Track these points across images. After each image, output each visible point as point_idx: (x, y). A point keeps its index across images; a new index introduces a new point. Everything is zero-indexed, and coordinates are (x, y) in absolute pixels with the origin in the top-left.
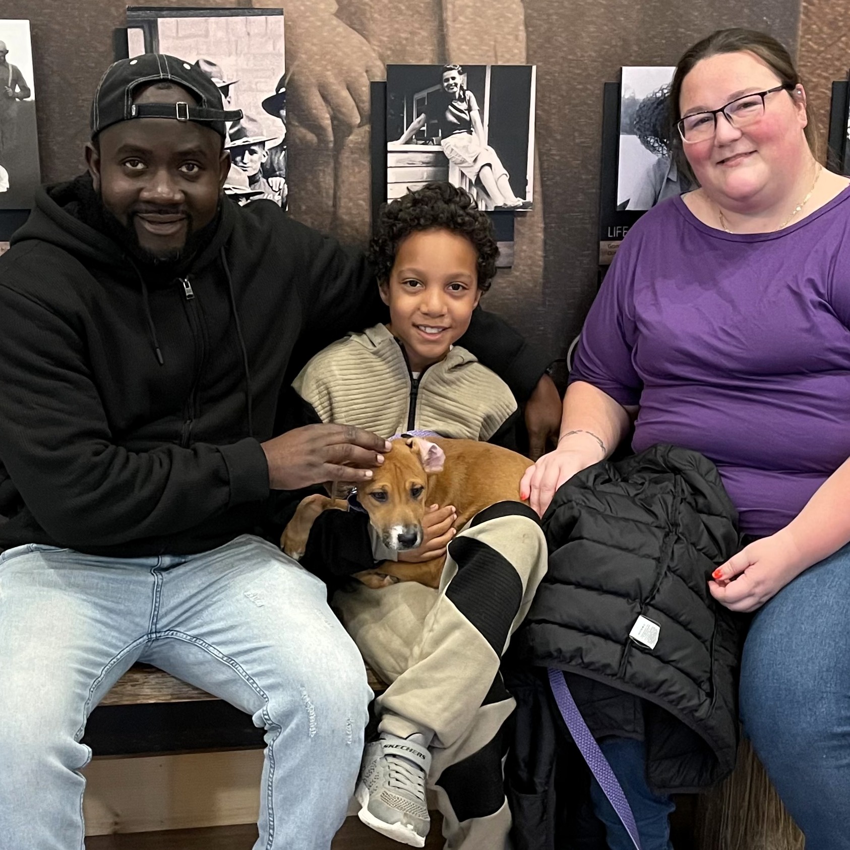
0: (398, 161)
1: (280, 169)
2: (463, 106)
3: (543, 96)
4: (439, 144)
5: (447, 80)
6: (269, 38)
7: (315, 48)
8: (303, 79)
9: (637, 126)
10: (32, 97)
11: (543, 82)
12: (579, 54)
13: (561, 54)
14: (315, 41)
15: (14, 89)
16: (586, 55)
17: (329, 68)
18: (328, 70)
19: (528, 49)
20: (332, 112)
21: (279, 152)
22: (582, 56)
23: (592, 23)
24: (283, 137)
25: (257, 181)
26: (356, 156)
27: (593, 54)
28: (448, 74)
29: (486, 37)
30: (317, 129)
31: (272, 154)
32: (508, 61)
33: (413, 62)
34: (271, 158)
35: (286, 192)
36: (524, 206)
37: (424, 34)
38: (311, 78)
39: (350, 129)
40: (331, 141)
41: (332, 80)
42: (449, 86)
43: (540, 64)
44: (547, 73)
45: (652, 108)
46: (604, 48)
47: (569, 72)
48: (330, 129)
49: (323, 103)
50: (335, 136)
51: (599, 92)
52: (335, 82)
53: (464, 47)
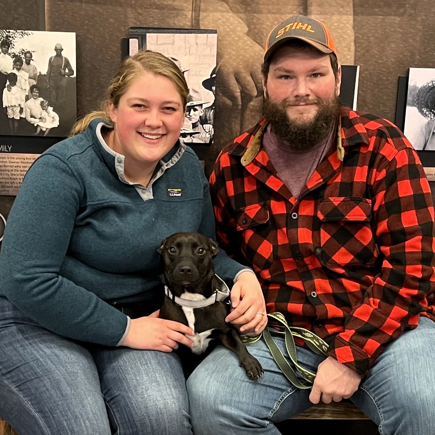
1: (210, 120)
3: (363, 83)
6: (208, 46)
7: (234, 52)
8: (226, 70)
9: (417, 102)
10: (75, 75)
11: (363, 75)
12: (385, 60)
14: (234, 48)
15: (65, 70)
16: (389, 60)
17: (241, 63)
18: (241, 65)
19: (355, 56)
20: (241, 88)
21: (210, 110)
22: (387, 61)
23: (393, 42)
24: (213, 102)
25: (197, 126)
26: (254, 113)
27: (393, 60)
30: (232, 98)
31: (206, 111)
32: (344, 62)
34: (205, 114)
35: (213, 133)
38: (230, 69)
39: (251, 98)
40: (240, 105)
41: (242, 70)
43: (361, 65)
44: (367, 70)
45: (426, 92)
46: (399, 57)
47: (379, 69)
48: (240, 98)
49: (237, 83)
50: (242, 102)
51: (395, 81)
52: (244, 72)
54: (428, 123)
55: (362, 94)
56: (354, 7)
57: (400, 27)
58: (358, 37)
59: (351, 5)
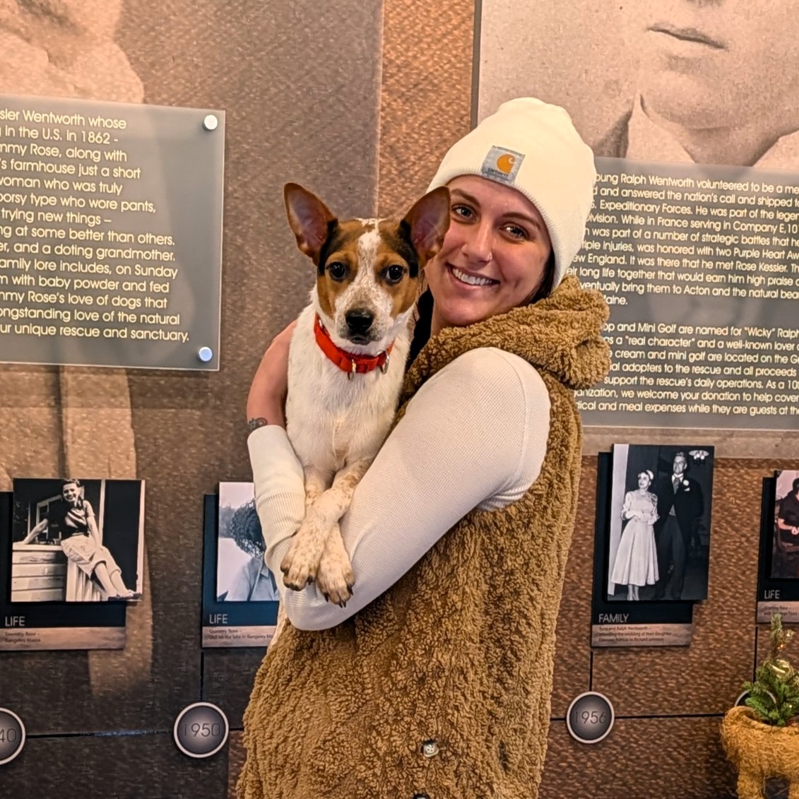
0: (22, 559)
2: (81, 513)
4: (59, 544)
5: (67, 491)
9: (233, 531)
11: (151, 493)
12: (182, 471)
13: (166, 471)
16: (188, 471)
19: (138, 466)
22: (185, 472)
27: (194, 471)
28: (66, 487)
29: (101, 456)
32: (121, 476)
33: (36, 476)
36: (135, 597)
37: (47, 453)
42: (69, 497)
43: (148, 478)
44: (155, 486)
46: (203, 467)
47: (174, 485)
51: (200, 502)
53: (82, 464)
54: (253, 561)
55: (151, 521)
56: (131, 396)
57: (201, 425)
58: (139, 439)
59: (127, 394)
